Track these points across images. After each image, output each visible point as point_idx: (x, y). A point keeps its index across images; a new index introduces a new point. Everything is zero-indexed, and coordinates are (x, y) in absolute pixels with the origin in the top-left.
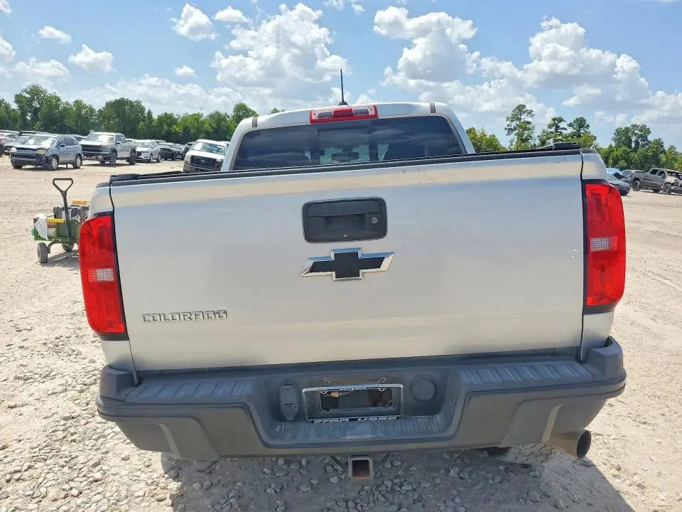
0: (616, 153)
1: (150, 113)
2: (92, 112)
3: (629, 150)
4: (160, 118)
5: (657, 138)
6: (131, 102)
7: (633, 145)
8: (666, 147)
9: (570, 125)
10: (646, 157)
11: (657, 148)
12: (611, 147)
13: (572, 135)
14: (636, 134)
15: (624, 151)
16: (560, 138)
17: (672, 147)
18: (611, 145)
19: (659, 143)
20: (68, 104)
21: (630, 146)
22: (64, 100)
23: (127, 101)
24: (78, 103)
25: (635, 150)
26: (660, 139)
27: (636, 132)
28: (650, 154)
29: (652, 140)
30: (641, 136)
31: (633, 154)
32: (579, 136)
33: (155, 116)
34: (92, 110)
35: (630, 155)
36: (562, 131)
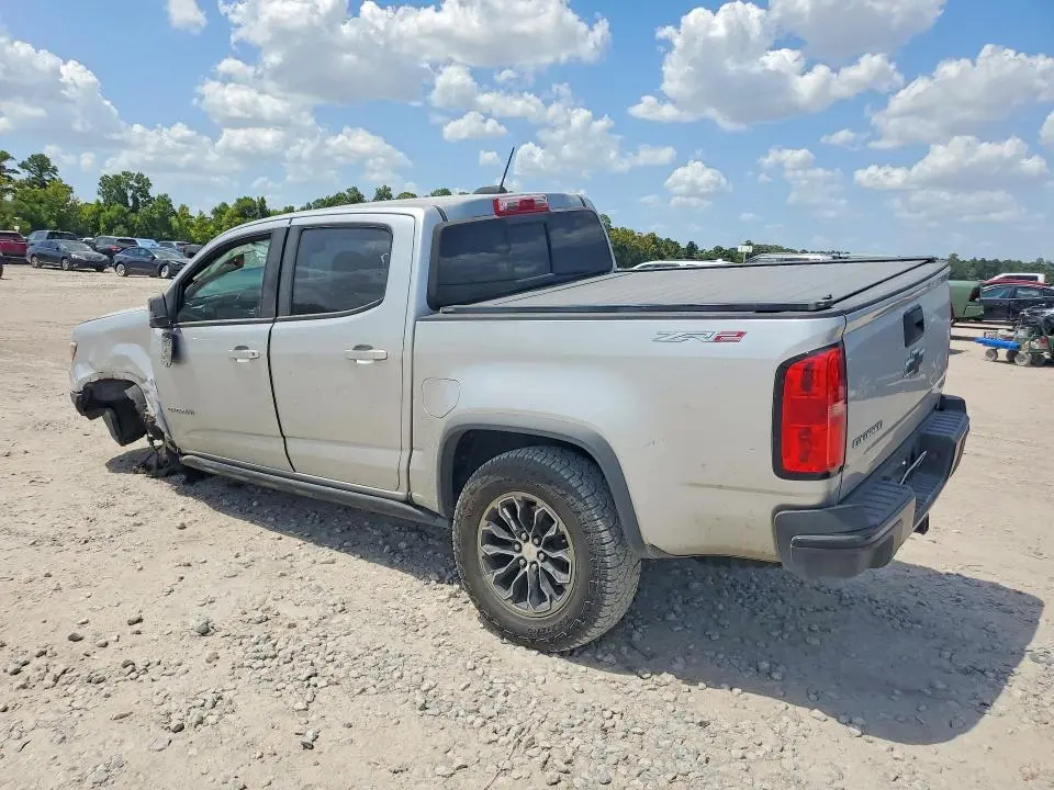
0: (107, 214)
3: (126, 210)
5: (162, 193)
7: (131, 204)
8: (176, 207)
9: (23, 166)
10: (152, 221)
11: (165, 208)
12: (98, 203)
13: (31, 183)
14: (131, 187)
15: (120, 211)
16: (10, 186)
17: (183, 207)
18: (98, 201)
19: (164, 200)
21: (126, 205)
25: (135, 210)
26: (166, 196)
27: (131, 183)
28: (157, 216)
29: (156, 196)
30: (139, 189)
31: (133, 217)
32: (43, 185)
35: (129, 218)
36: (12, 175)
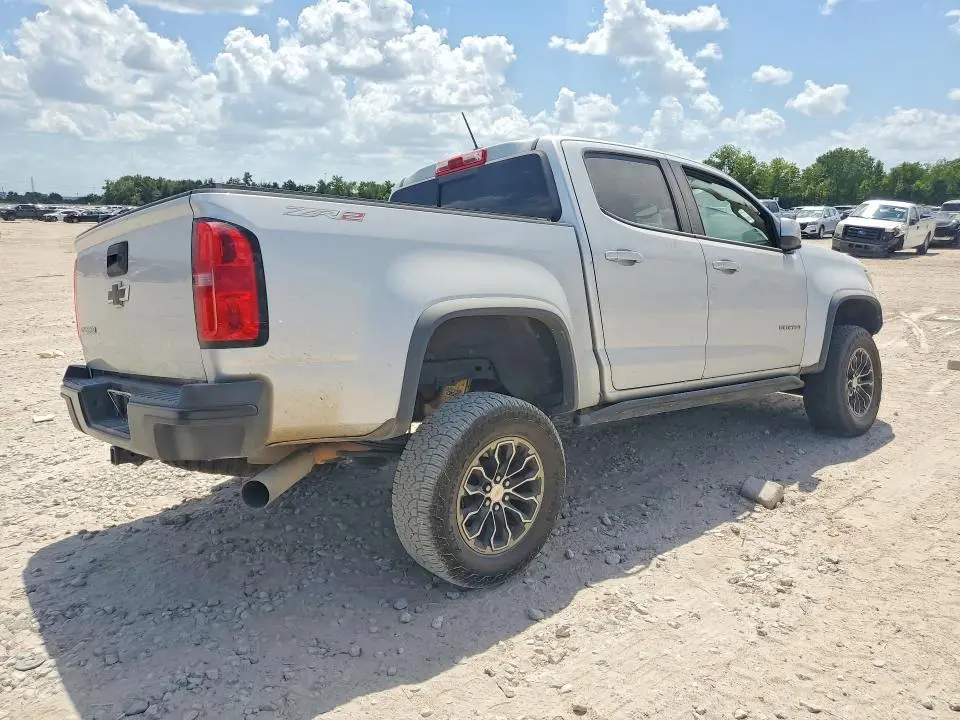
1: (879, 165)
2: (793, 173)
4: (895, 173)
6: (852, 152)
20: (764, 167)
22: (759, 160)
23: (847, 151)
24: (777, 163)
33: (887, 170)
34: (794, 171)
